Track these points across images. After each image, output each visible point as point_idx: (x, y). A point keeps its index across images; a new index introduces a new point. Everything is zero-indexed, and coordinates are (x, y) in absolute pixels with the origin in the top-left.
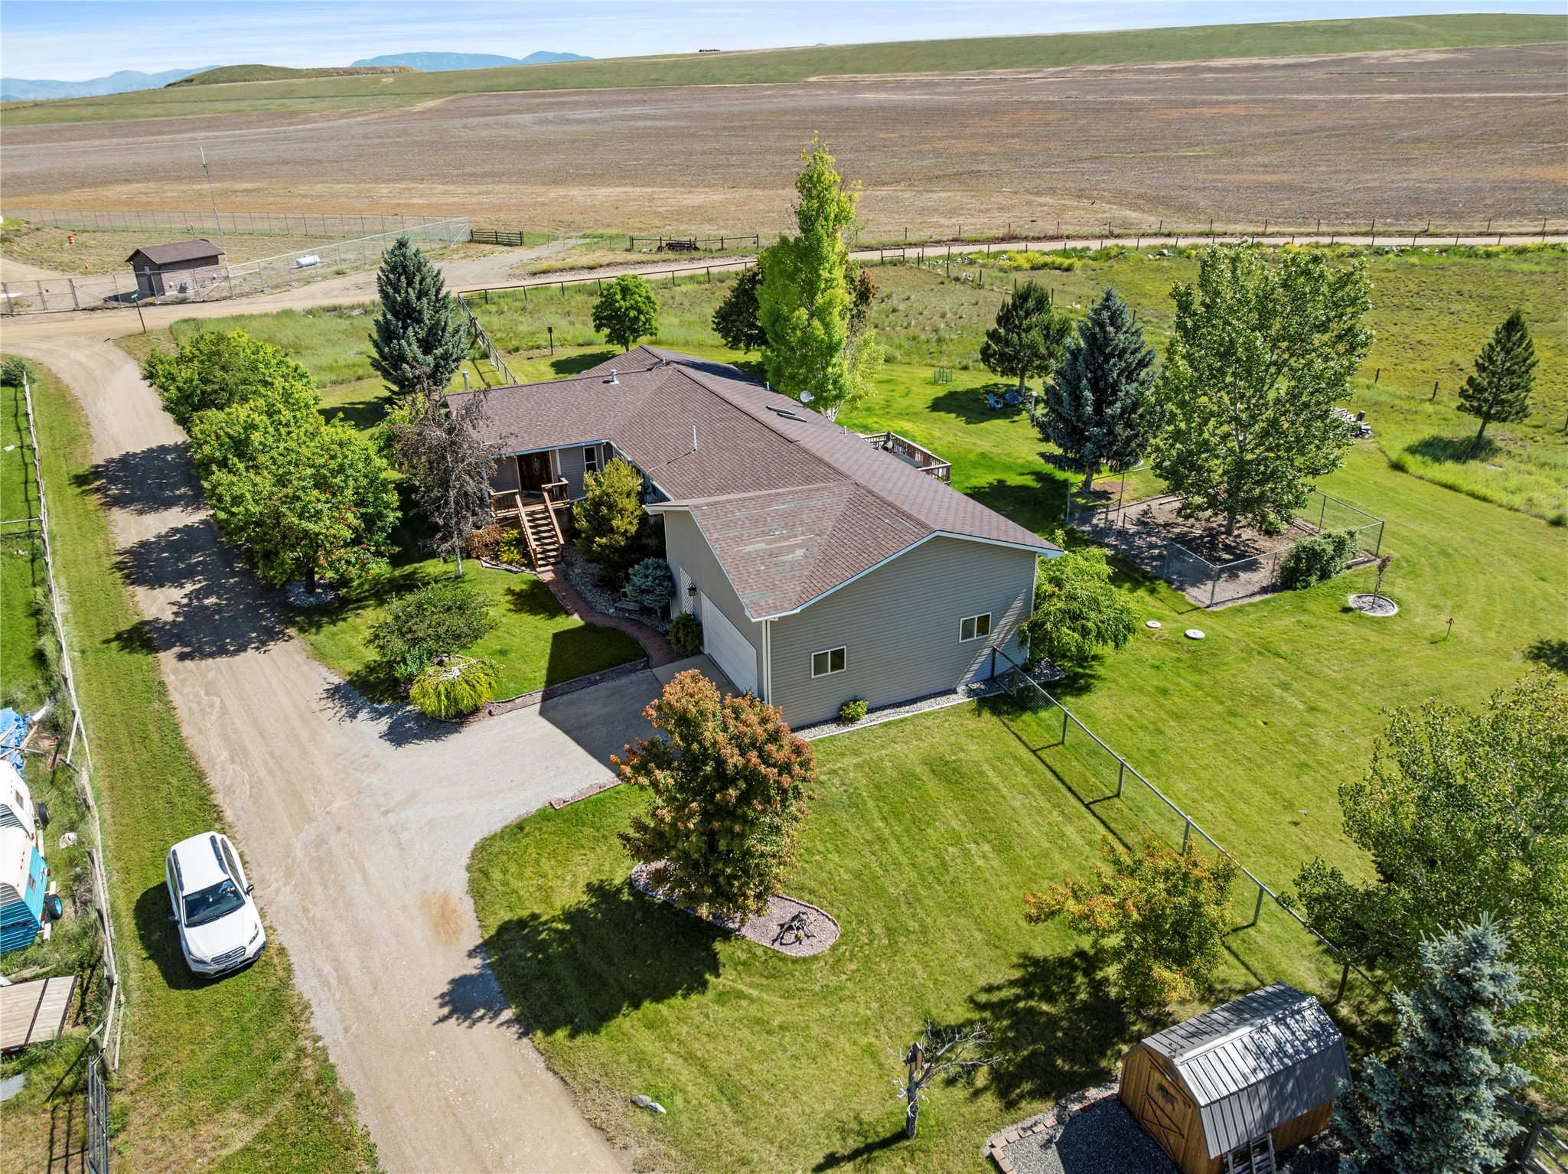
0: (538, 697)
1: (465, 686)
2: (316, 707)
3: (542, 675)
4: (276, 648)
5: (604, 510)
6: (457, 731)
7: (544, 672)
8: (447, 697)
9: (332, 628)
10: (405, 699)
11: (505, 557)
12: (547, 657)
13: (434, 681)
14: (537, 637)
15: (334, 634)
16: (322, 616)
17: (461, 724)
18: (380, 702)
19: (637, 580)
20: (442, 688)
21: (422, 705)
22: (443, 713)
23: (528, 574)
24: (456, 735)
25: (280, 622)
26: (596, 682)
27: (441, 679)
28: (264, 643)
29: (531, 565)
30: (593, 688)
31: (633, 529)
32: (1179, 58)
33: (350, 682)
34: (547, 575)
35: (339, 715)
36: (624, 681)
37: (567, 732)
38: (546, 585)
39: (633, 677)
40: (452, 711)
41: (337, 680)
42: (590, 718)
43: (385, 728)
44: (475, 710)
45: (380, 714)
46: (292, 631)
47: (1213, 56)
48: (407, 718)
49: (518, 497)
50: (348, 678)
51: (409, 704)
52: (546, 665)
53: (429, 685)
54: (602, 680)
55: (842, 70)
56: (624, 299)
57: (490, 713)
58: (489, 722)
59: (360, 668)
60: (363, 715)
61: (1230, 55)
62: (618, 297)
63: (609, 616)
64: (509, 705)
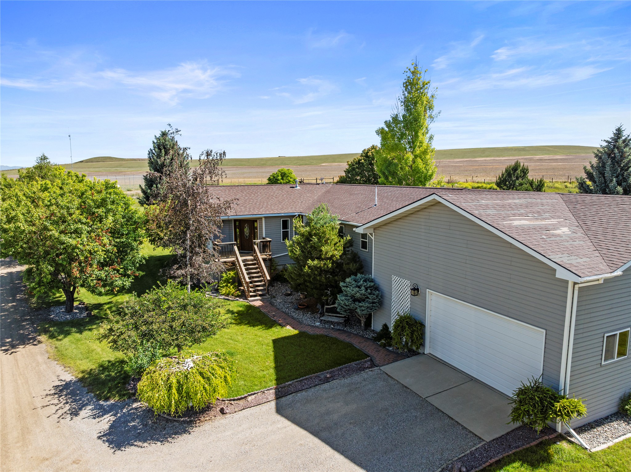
0: (271, 395)
1: (200, 378)
2: (39, 403)
3: (271, 374)
4: (22, 351)
5: (315, 239)
6: (185, 431)
7: (272, 371)
8: (179, 391)
9: (78, 335)
10: (133, 396)
11: (224, 291)
12: (272, 358)
13: (165, 373)
14: (258, 343)
15: (78, 340)
16: (72, 327)
17: (190, 423)
18: (107, 399)
19: (351, 290)
20: (174, 380)
21: (148, 400)
22: (173, 409)
23: (242, 302)
24: (185, 436)
25: (35, 331)
26: (327, 380)
27: (173, 370)
28: (13, 346)
29: (243, 295)
30: (326, 386)
31: (338, 254)
32: (463, 158)
33: (82, 380)
34: (257, 303)
35: (60, 412)
36: (356, 378)
37: (315, 433)
38: (258, 308)
39: (364, 374)
40: (182, 407)
41: (68, 377)
42: (335, 417)
43: (107, 427)
44: (207, 408)
45: (104, 411)
46: (43, 338)
47: (476, 157)
48: (131, 416)
49: (236, 248)
50: (80, 375)
51: (136, 401)
52: (273, 365)
53: (160, 377)
54: (333, 378)
55: (334, 162)
56: (282, 179)
57: (222, 411)
58: (221, 421)
59: (94, 367)
60: (86, 412)
61: (483, 157)
62: (280, 178)
63: (317, 327)
64: (241, 402)
